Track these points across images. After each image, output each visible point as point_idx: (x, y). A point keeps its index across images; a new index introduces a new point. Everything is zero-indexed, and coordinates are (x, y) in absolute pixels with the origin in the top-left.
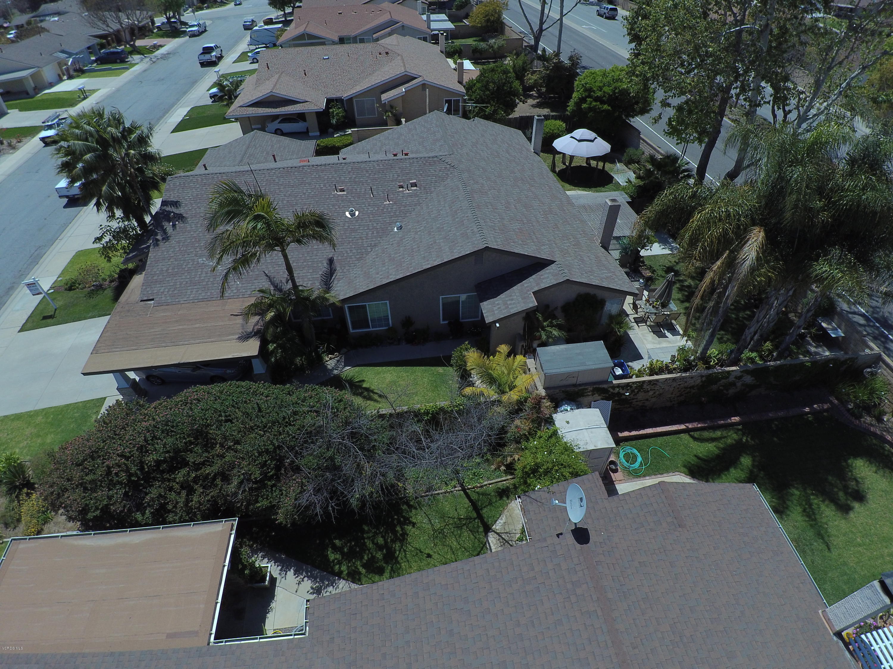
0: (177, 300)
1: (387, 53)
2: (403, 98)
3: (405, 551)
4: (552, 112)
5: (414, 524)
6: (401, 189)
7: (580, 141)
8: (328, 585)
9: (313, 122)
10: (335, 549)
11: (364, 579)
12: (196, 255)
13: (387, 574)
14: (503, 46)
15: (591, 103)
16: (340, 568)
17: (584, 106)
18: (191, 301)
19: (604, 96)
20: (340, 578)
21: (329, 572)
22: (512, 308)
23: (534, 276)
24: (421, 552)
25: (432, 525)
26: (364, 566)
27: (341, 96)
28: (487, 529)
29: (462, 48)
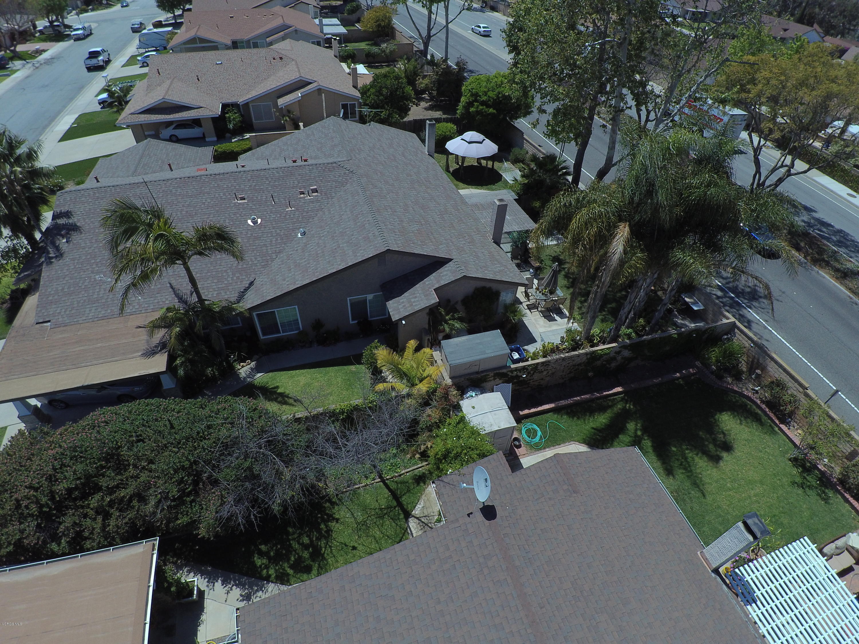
0: (75, 320)
1: (281, 58)
2: (300, 102)
3: (330, 547)
4: (444, 114)
5: (337, 520)
6: (302, 196)
7: (470, 143)
8: (257, 591)
9: (209, 128)
10: (261, 554)
11: (292, 580)
12: (92, 272)
13: (314, 572)
14: (394, 50)
15: (478, 107)
16: (268, 572)
17: (472, 109)
18: (91, 320)
19: (489, 100)
20: (268, 581)
21: (256, 578)
22: (416, 305)
23: (434, 274)
24: (346, 545)
25: (355, 518)
26: (291, 567)
27: (236, 101)
28: (407, 515)
29: (355, 52)
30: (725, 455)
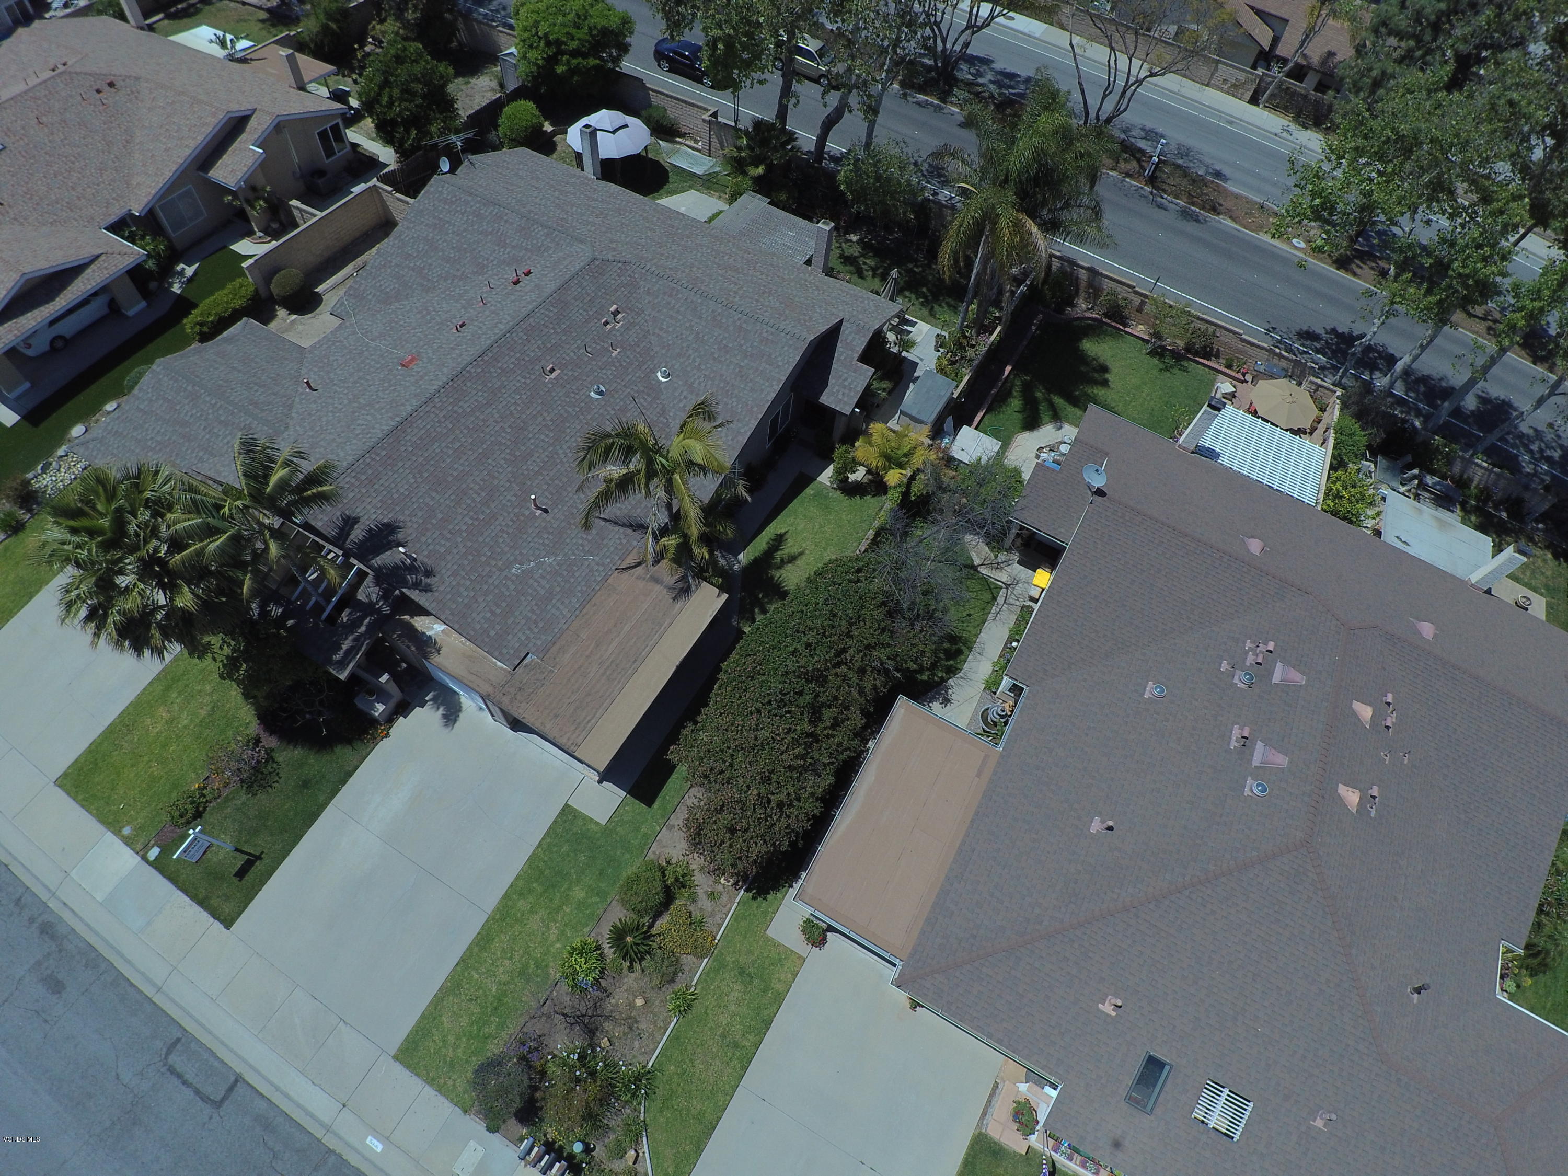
0: (556, 630)
1: (111, 85)
3: (955, 628)
6: (609, 327)
8: (946, 692)
9: (125, 289)
11: (958, 666)
12: (500, 570)
13: (966, 651)
16: (938, 677)
19: (581, 46)
20: (946, 682)
21: (936, 687)
22: (856, 386)
26: (948, 659)
27: (124, 210)
28: (974, 568)
30: (1107, 376)
